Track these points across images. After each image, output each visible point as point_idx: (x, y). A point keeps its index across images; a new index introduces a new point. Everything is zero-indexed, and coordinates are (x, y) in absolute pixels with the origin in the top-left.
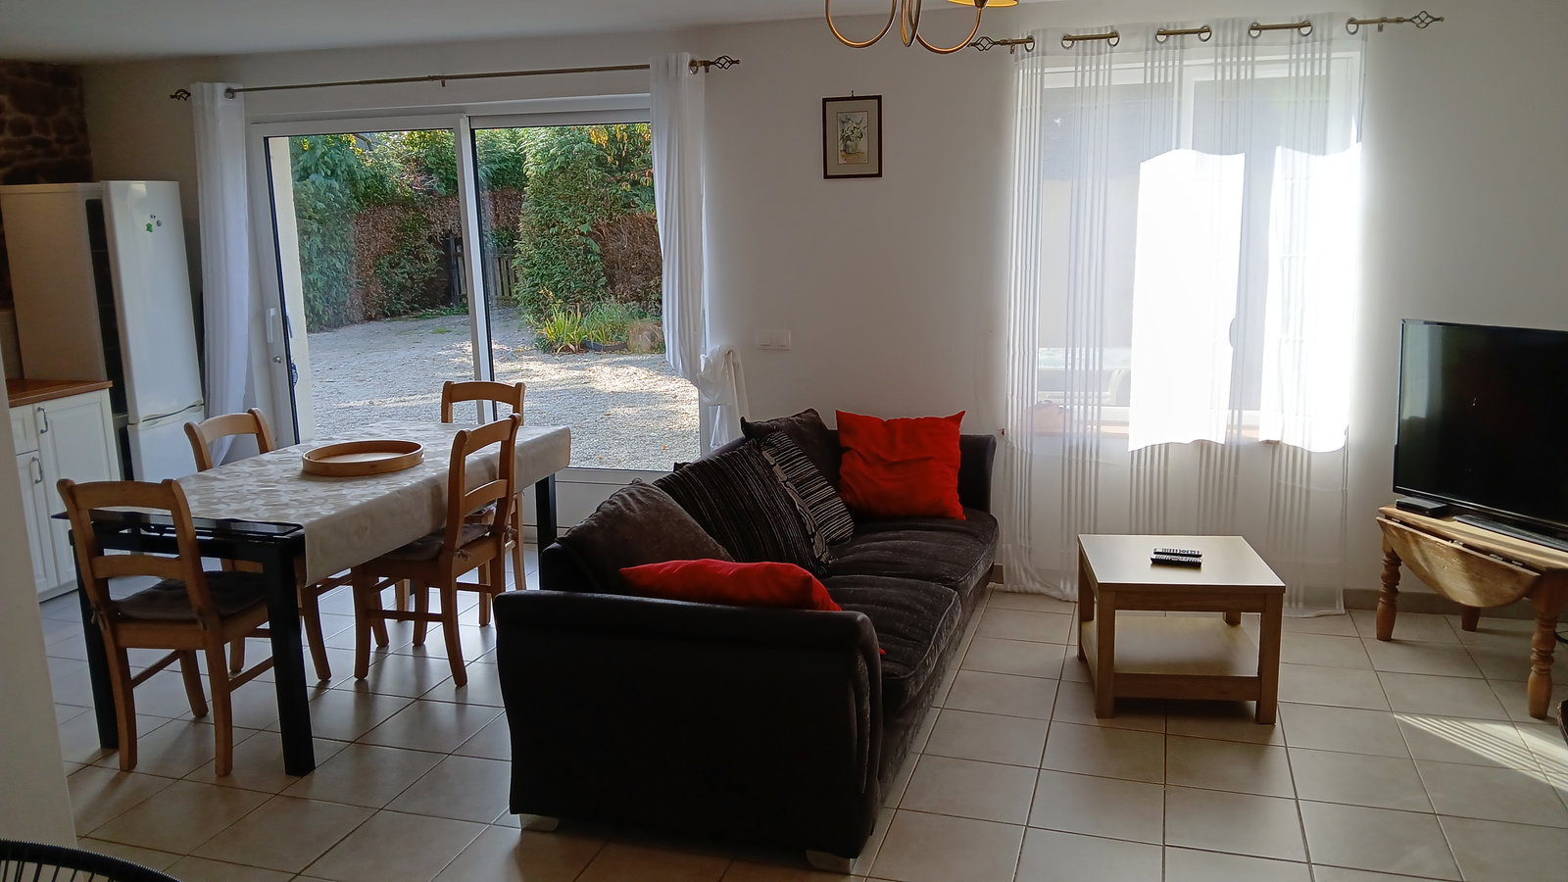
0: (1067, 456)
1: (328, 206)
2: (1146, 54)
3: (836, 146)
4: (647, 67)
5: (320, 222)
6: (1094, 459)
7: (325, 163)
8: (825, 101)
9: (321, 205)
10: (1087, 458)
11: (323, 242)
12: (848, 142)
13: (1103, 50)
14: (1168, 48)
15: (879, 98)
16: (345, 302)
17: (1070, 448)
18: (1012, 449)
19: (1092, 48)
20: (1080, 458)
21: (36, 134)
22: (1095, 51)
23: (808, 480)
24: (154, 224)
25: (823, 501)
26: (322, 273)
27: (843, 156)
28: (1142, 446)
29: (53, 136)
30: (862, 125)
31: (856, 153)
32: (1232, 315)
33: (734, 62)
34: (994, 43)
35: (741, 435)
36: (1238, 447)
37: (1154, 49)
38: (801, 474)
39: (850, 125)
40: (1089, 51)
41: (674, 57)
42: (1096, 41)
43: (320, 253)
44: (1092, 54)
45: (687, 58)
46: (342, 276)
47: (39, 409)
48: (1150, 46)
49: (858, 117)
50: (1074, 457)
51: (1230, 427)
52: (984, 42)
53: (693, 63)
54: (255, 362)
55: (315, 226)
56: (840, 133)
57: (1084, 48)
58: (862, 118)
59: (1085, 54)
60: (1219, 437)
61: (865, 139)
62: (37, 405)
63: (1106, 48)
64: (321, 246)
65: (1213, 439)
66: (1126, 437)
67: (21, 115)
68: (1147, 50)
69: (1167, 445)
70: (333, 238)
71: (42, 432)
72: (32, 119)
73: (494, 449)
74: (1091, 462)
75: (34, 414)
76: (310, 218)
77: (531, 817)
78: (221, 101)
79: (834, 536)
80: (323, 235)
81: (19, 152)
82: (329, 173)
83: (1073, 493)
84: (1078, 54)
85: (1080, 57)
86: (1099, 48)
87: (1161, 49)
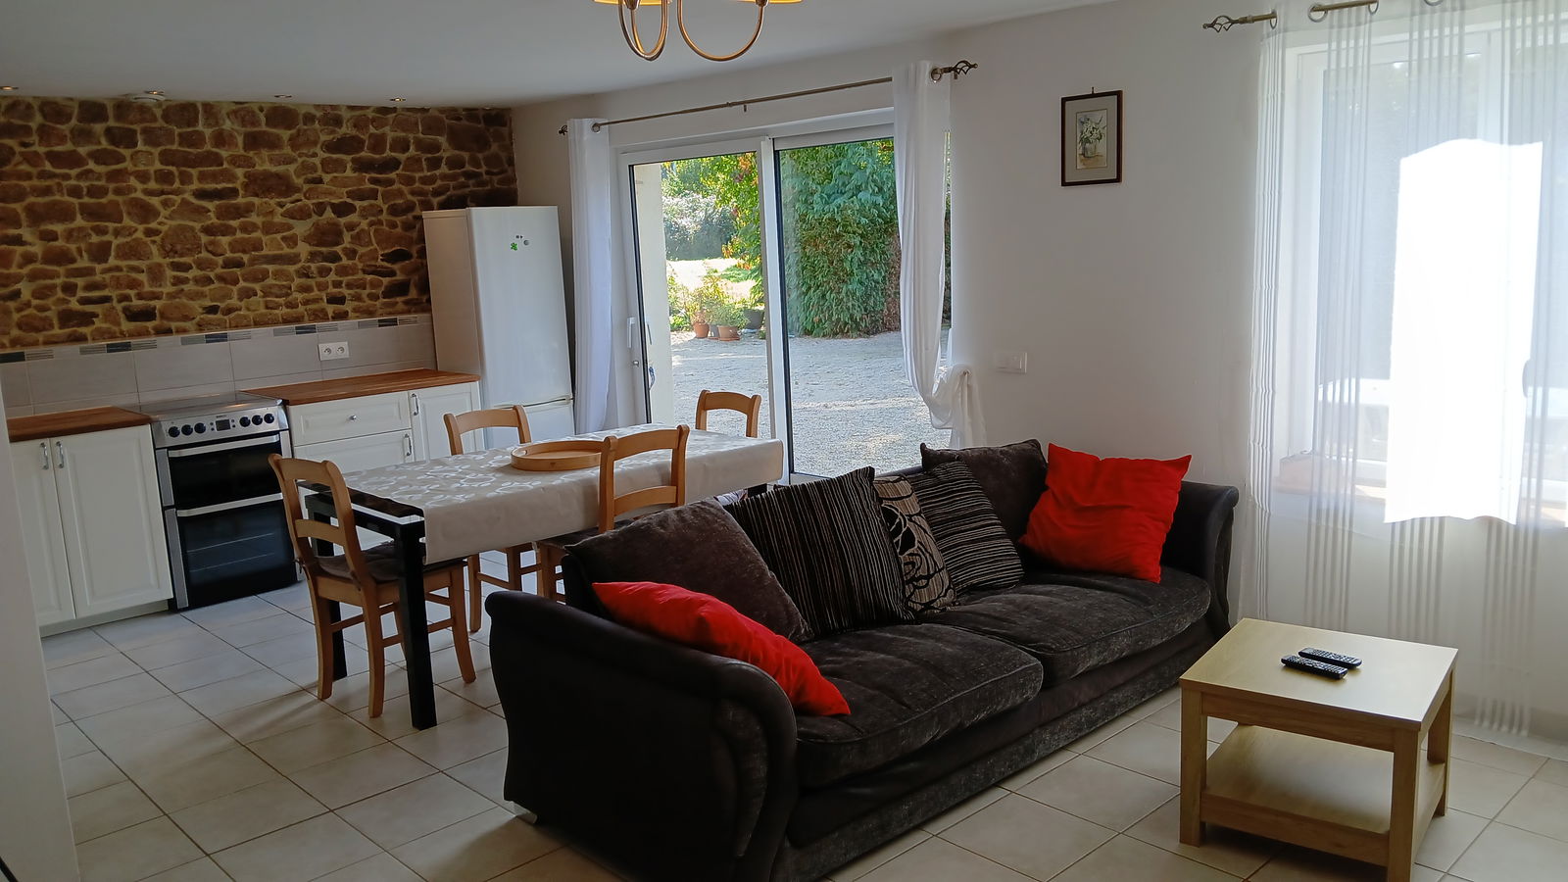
0: (1314, 520)
1: (871, 221)
2: (1411, 20)
3: (1075, 149)
4: (890, 79)
5: (862, 236)
6: (1347, 528)
7: (874, 181)
8: (1064, 100)
9: (864, 220)
10: (1340, 526)
11: (864, 255)
12: (1087, 145)
13: (1363, 20)
14: (1444, 10)
15: (1119, 94)
16: (882, 310)
17: (1319, 511)
18: (1254, 505)
19: (1349, 18)
20: (1331, 524)
21: (468, 168)
22: (1353, 21)
23: (964, 517)
24: (519, 243)
25: (973, 542)
26: (861, 283)
27: (1082, 160)
28: (1407, 517)
29: (484, 169)
30: (1102, 125)
31: (1097, 156)
32: (1525, 354)
33: (971, 66)
34: (1233, 22)
35: (918, 461)
36: (1536, 532)
37: (1422, 13)
38: (959, 510)
39: (1090, 126)
40: (1345, 22)
41: (912, 66)
42: (1354, 8)
43: (861, 264)
44: (1350, 25)
45: (927, 67)
46: (880, 286)
47: (414, 395)
48: (1417, 9)
49: (1097, 116)
50: (1323, 523)
51: (1525, 501)
52: (1222, 21)
53: (934, 72)
54: (618, 365)
55: (857, 240)
56: (1079, 134)
57: (1340, 20)
58: (1102, 116)
59: (1340, 26)
60: (1509, 516)
61: (1104, 139)
62: (412, 392)
63: (1366, 15)
64: (862, 259)
65: (1504, 518)
66: (1381, 503)
67: (457, 152)
68: (1413, 14)
69: (1442, 519)
70: (873, 250)
71: (415, 414)
72: (466, 155)
73: (665, 456)
74: (1343, 530)
75: (409, 400)
76: (854, 233)
77: (524, 811)
78: (587, 135)
79: (975, 581)
80: (865, 249)
81: (452, 184)
82: (876, 189)
83: (1321, 566)
84: (1331, 27)
85: (1335, 30)
86: (1358, 17)
87: (1433, 12)
